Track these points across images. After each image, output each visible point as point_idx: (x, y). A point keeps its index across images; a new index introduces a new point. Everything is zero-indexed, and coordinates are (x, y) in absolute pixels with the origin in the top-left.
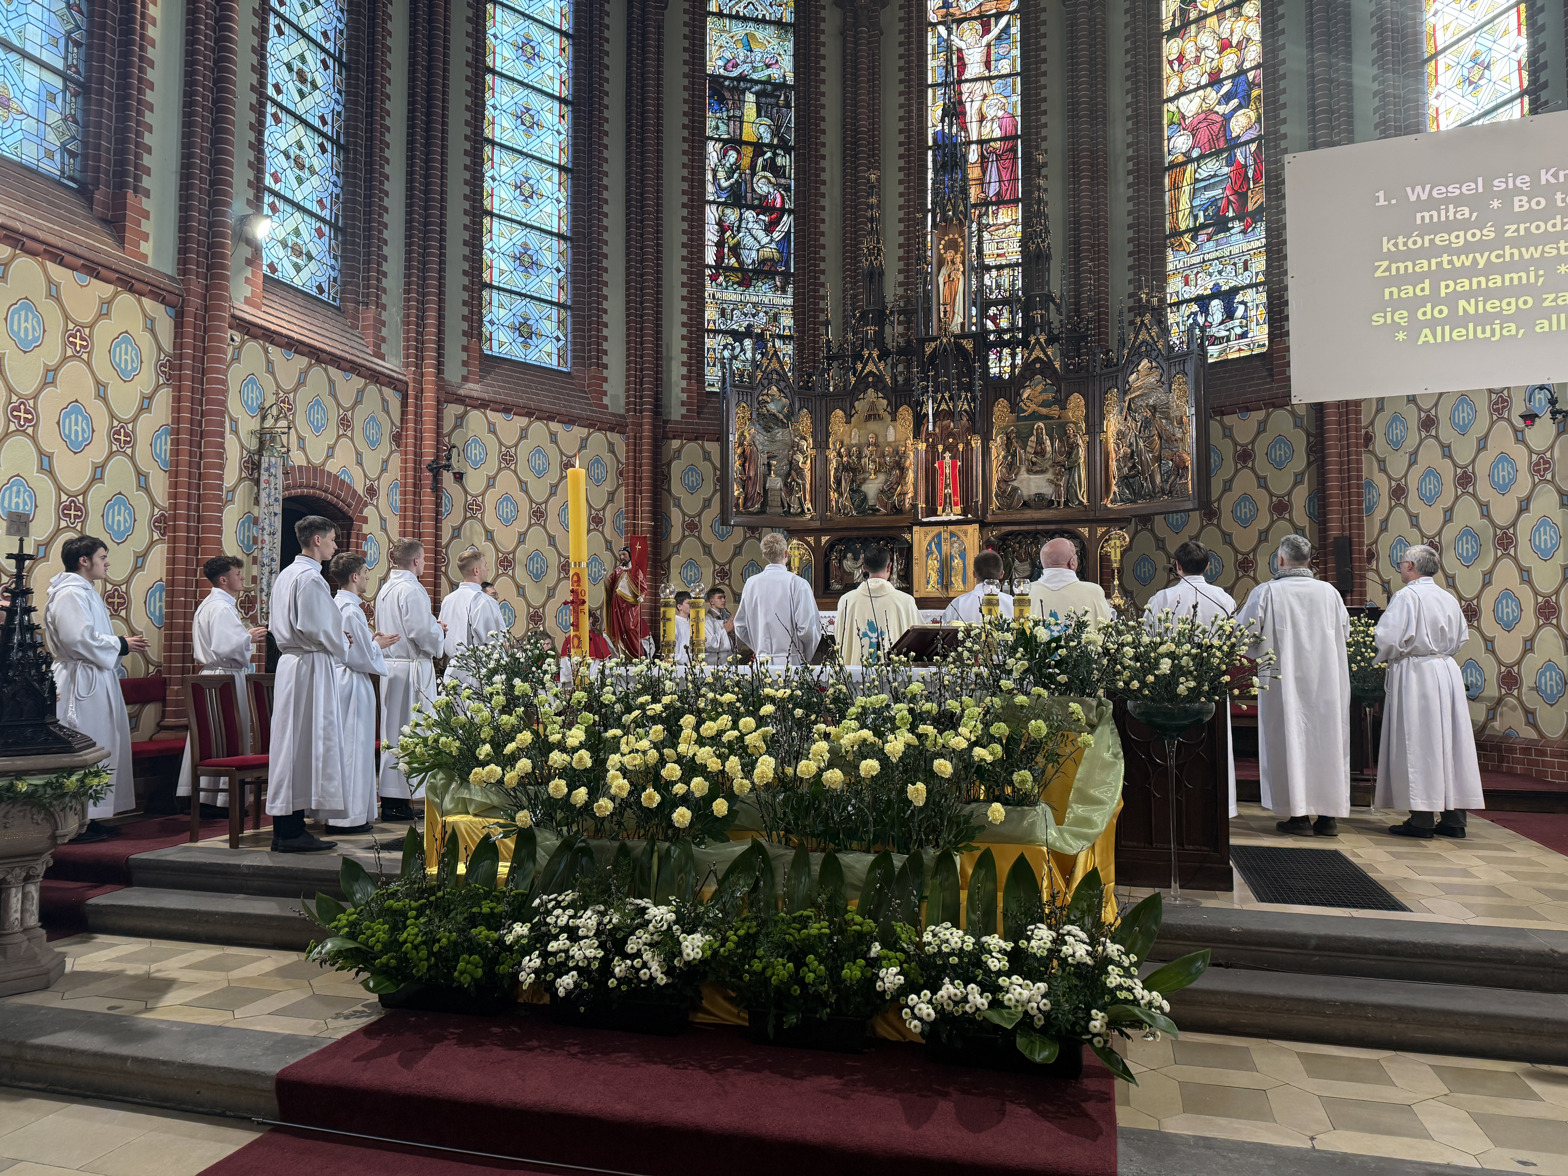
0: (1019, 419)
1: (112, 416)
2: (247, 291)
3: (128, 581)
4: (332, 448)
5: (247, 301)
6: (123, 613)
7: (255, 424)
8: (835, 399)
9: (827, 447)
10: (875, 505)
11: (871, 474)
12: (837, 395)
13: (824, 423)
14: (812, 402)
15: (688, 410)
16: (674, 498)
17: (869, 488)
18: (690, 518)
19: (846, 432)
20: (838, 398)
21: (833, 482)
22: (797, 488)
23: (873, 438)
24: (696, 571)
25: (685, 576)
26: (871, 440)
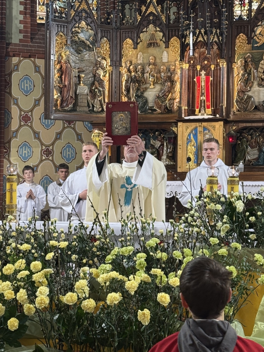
0: (253, 48)
8: (126, 31)
9: (120, 65)
10: (153, 107)
11: (151, 85)
12: (128, 29)
13: (119, 48)
14: (110, 33)
15: (24, 36)
16: (14, 99)
17: (149, 94)
18: (25, 113)
19: (134, 55)
20: (128, 30)
21: (124, 90)
22: (99, 94)
23: (152, 59)
24: (29, 150)
25: (21, 154)
26: (151, 61)
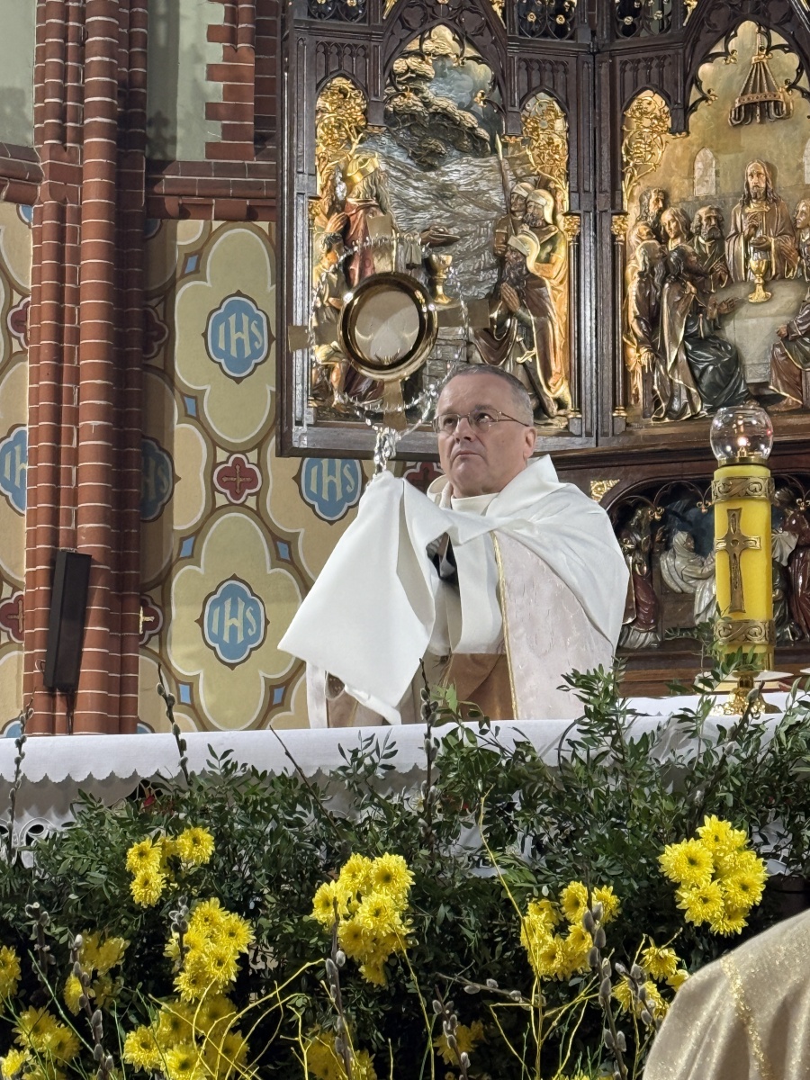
8: (639, 61)
9: (613, 207)
10: (765, 385)
11: (753, 289)
12: (644, 49)
13: (606, 135)
14: (566, 72)
15: (227, 132)
16: (183, 395)
17: (747, 329)
18: (232, 453)
19: (678, 161)
20: (646, 55)
21: (636, 317)
22: (519, 339)
23: (759, 174)
24: (249, 615)
25: (215, 630)
26: (752, 182)
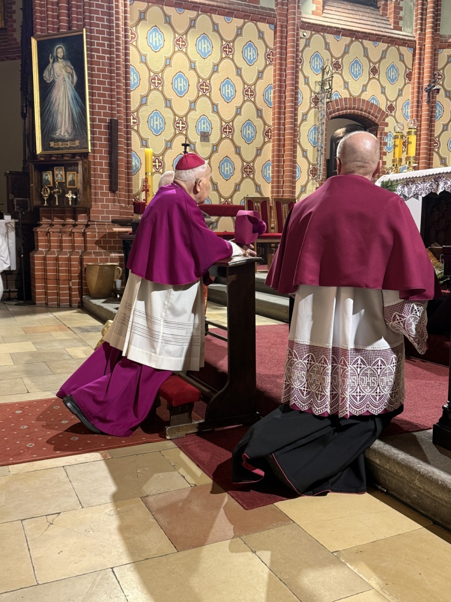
1: (244, 83)
2: (313, 7)
3: (253, 161)
4: (365, 86)
5: (313, 13)
6: (252, 176)
7: (319, 78)
